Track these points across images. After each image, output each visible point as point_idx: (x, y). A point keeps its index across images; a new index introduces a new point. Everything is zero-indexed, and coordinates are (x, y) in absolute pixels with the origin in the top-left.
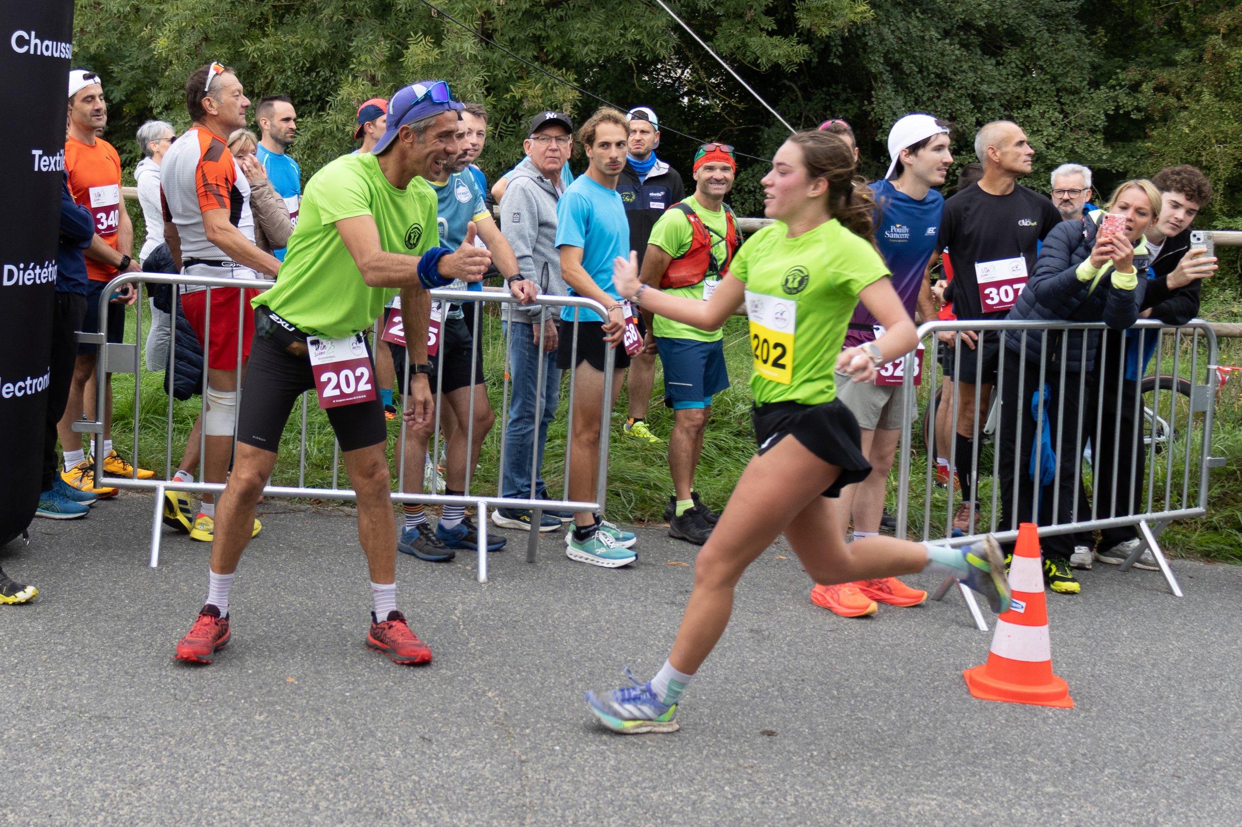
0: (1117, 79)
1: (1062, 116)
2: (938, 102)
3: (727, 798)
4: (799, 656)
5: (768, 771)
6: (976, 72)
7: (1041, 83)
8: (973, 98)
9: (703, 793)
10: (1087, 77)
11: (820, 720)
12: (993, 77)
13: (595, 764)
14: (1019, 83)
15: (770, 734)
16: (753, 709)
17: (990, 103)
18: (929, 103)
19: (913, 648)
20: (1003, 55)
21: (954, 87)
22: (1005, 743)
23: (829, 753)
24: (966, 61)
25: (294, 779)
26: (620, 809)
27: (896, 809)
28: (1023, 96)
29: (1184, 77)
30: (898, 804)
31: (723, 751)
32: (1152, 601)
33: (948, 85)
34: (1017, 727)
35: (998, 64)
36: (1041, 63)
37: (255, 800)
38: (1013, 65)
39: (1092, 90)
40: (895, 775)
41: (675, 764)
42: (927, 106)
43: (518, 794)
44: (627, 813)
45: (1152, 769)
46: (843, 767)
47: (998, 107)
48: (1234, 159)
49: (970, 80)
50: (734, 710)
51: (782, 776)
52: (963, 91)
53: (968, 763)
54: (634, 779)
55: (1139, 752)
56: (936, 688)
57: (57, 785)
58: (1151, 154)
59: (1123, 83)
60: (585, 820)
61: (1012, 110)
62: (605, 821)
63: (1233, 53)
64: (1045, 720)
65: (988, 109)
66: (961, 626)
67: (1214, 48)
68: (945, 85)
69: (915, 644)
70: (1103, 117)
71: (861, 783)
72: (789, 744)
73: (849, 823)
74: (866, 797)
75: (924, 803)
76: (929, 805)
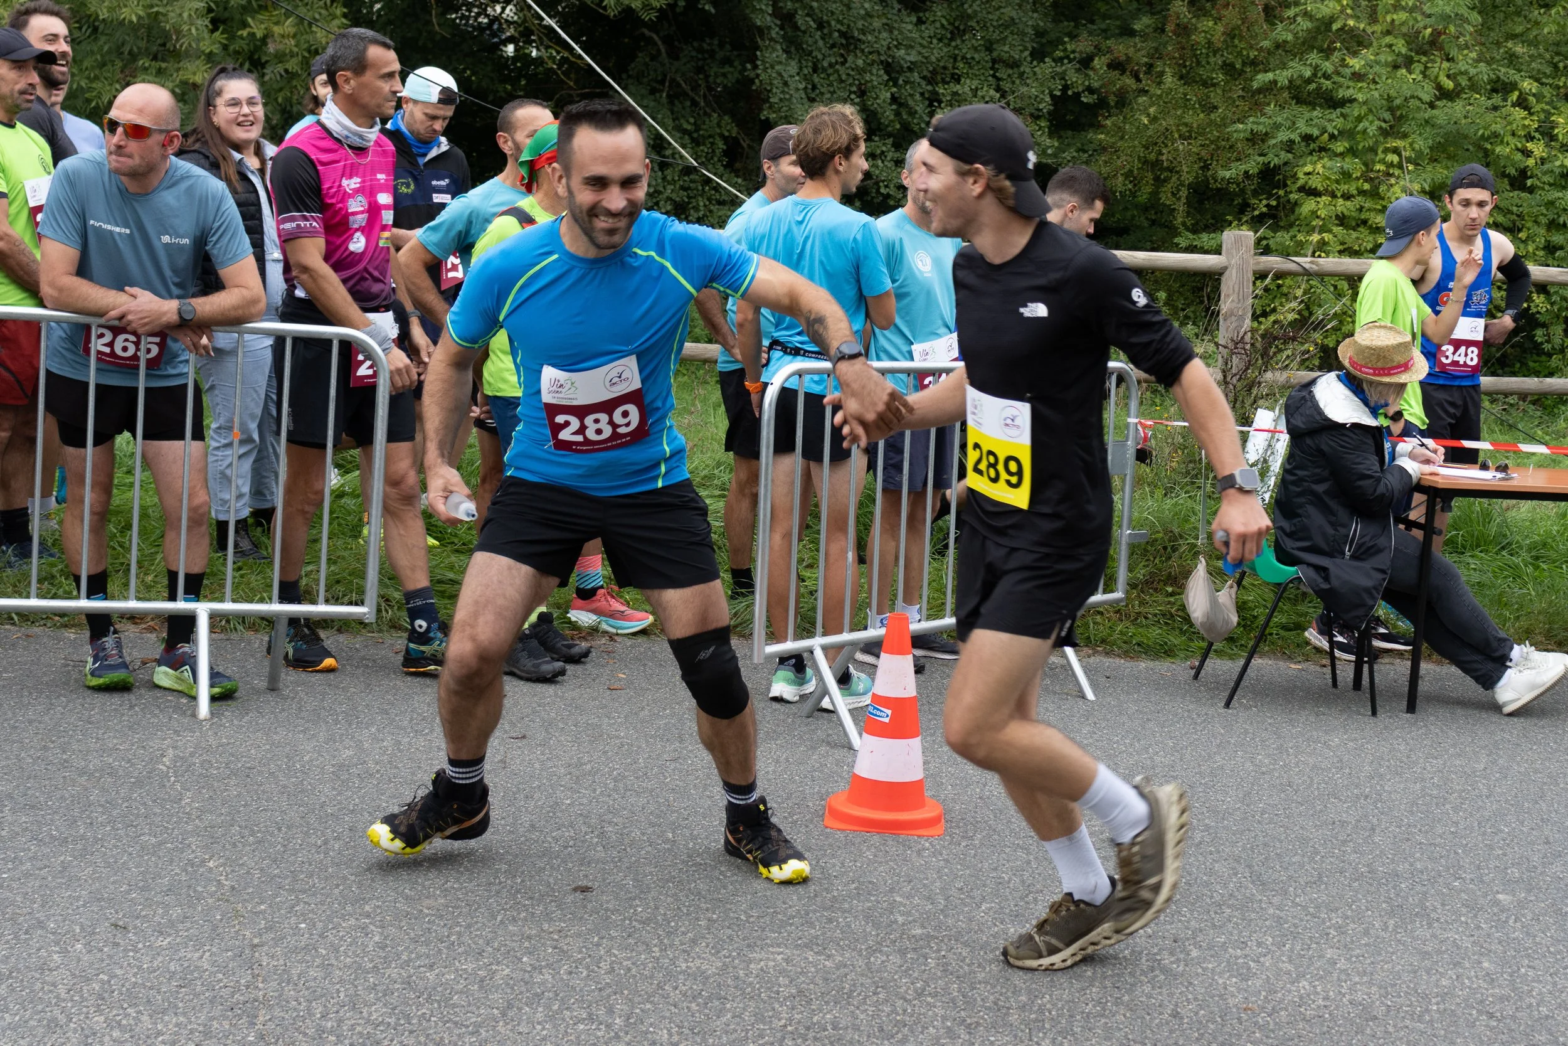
0: (1065, 50)
1: (998, 95)
2: (841, 70)
3: (525, 971)
4: (628, 793)
5: (579, 935)
6: (891, 32)
7: (972, 51)
8: (888, 67)
9: (494, 967)
10: (1029, 46)
11: (648, 869)
12: (913, 39)
13: (354, 942)
14: (945, 50)
15: (585, 890)
16: (565, 862)
17: (908, 74)
18: (830, 71)
19: (770, 776)
20: (926, 10)
21: (862, 51)
22: (870, 882)
23: (657, 908)
24: (878, 17)
26: (385, 995)
27: (735, 968)
28: (950, 66)
29: (1143, 52)
30: (737, 961)
31: (523, 914)
32: (1060, 707)
33: (856, 48)
34: (887, 862)
35: (920, 22)
36: (973, 23)
38: (938, 25)
39: (1035, 63)
40: (736, 929)
41: (459, 934)
42: (829, 75)
43: (247, 987)
44: (393, 1000)
45: (1035, 899)
46: (673, 924)
47: (918, 80)
48: (1200, 159)
49: (885, 43)
50: (540, 864)
51: (596, 939)
52: (874, 57)
53: (825, 909)
54: (404, 957)
55: (1023, 882)
56: (795, 822)
58: (1104, 149)
59: (1072, 56)
60: (337, 1012)
61: (937, 84)
62: (365, 1011)
63: (1199, 25)
64: (919, 853)
65: (906, 82)
66: (832, 747)
67: (1178, 18)
68: (852, 47)
69: (774, 772)
70: (1048, 99)
71: (694, 941)
72: (608, 902)
73: (676, 988)
74: (699, 957)
75: (768, 959)
76: (774, 960)
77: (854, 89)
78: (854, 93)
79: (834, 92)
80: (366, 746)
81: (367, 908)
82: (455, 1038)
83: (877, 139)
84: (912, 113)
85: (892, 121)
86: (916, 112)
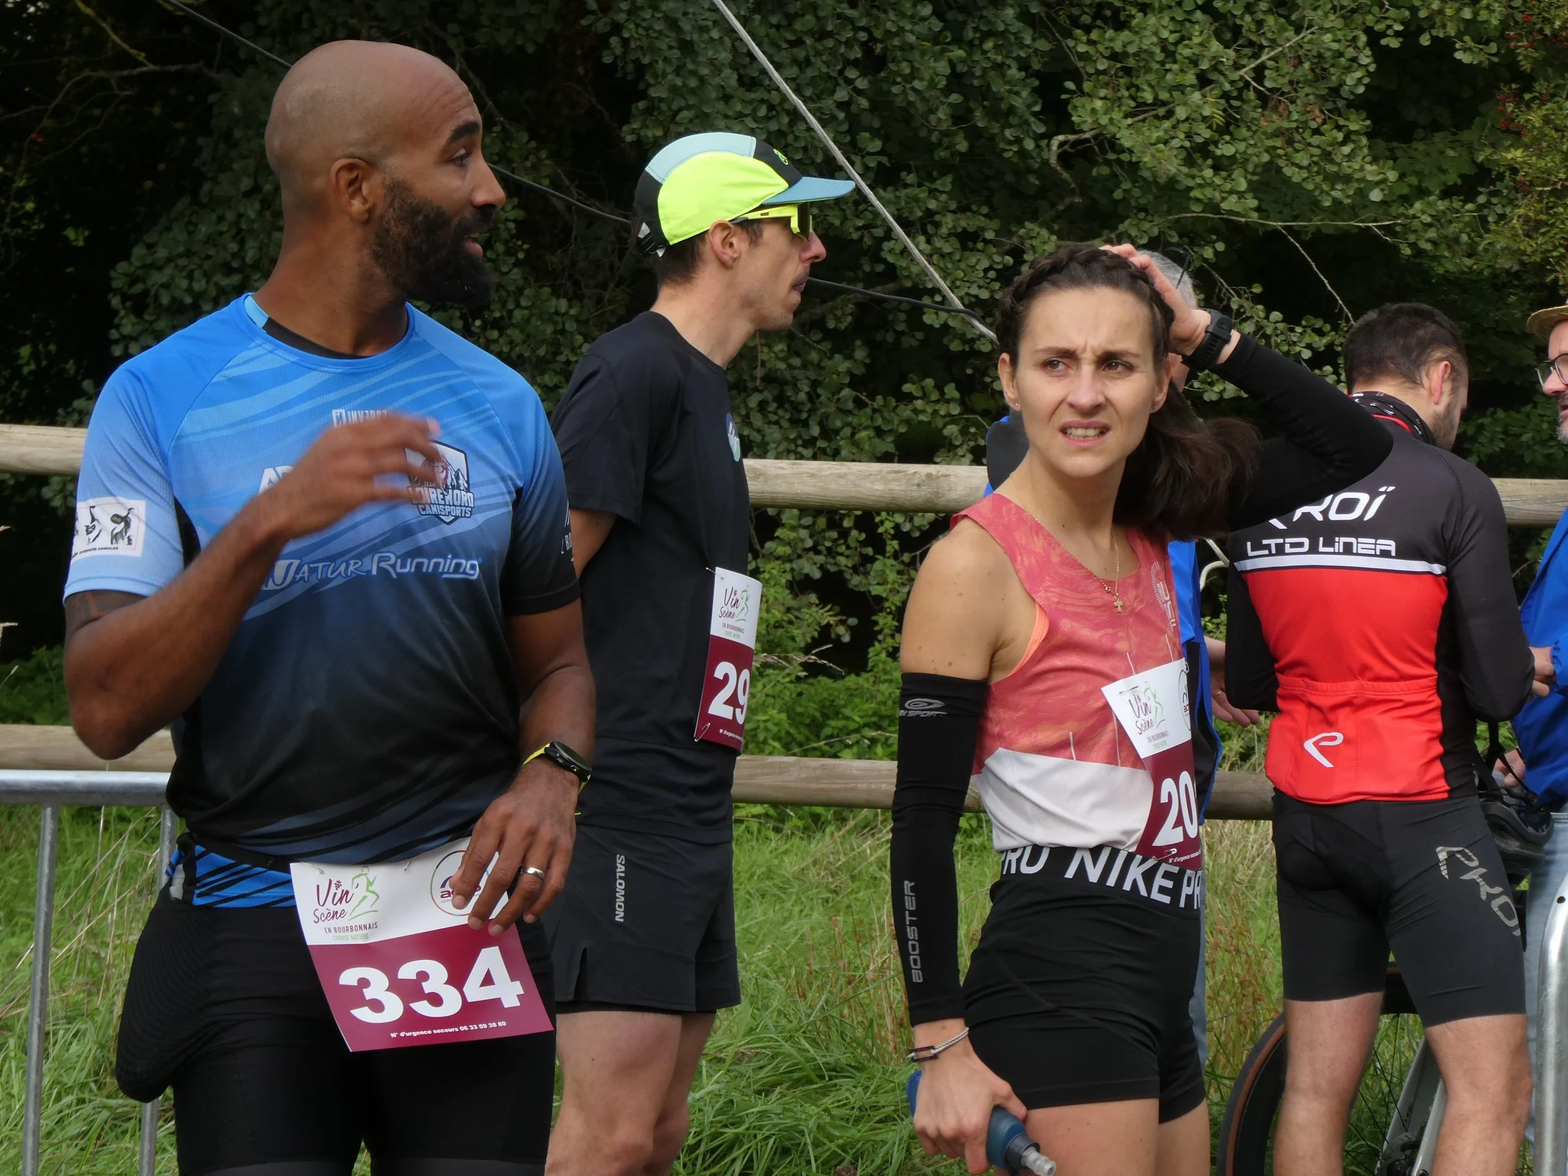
70: (1366, 58)
77: (857, 53)
78: (855, 63)
79: (807, 62)
83: (911, 178)
84: (1003, 115)
85: (945, 134)
86: (1012, 110)
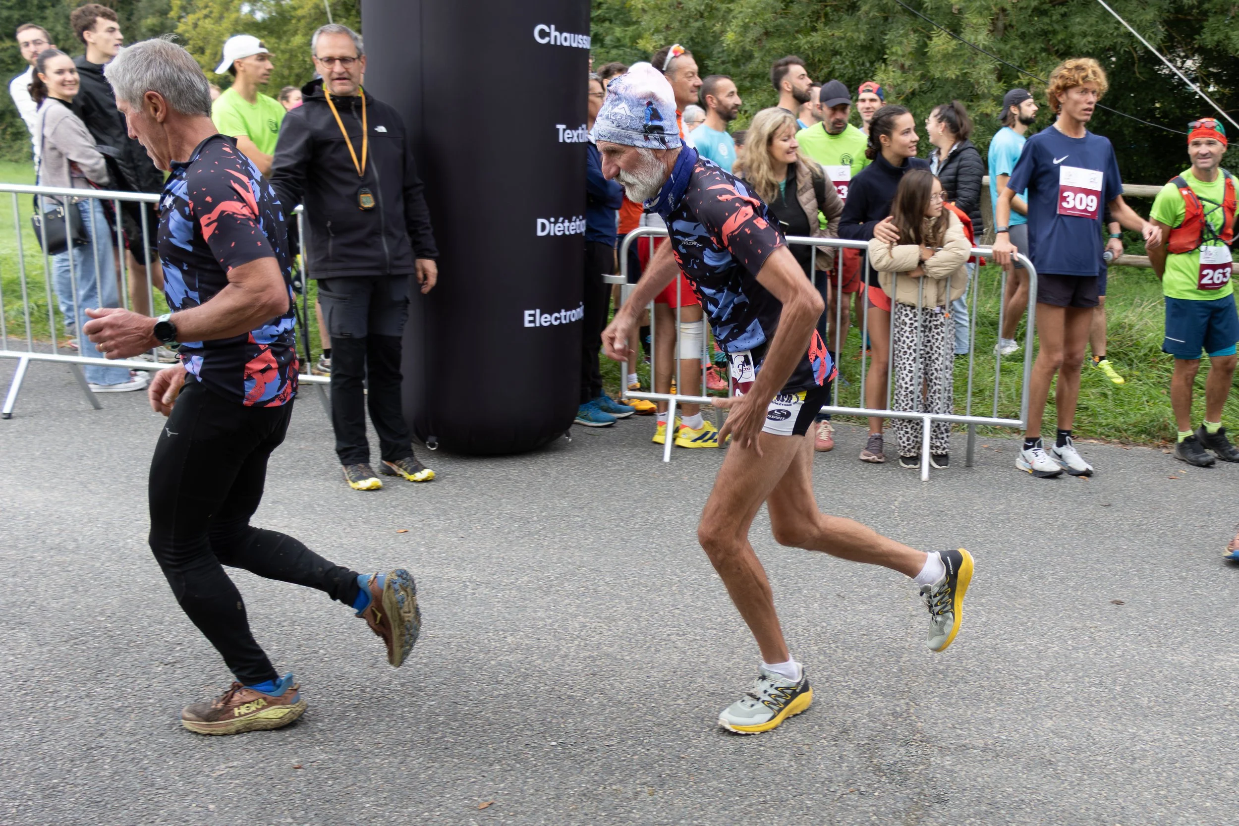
3: (1068, 650)
4: (1165, 546)
5: (1107, 631)
15: (1119, 603)
16: (1112, 584)
23: (1162, 619)
25: (730, 621)
30: (1206, 659)
31: (1076, 614)
37: (696, 635)
41: (1034, 622)
43: (901, 639)
46: (1170, 631)
51: (1117, 635)
57: (549, 618)
71: (1181, 643)
72: (1132, 612)
73: (1161, 672)
74: (1182, 654)
75: (1228, 660)
76: (1231, 662)
80: (1013, 503)
81: (983, 601)
82: (1013, 686)
